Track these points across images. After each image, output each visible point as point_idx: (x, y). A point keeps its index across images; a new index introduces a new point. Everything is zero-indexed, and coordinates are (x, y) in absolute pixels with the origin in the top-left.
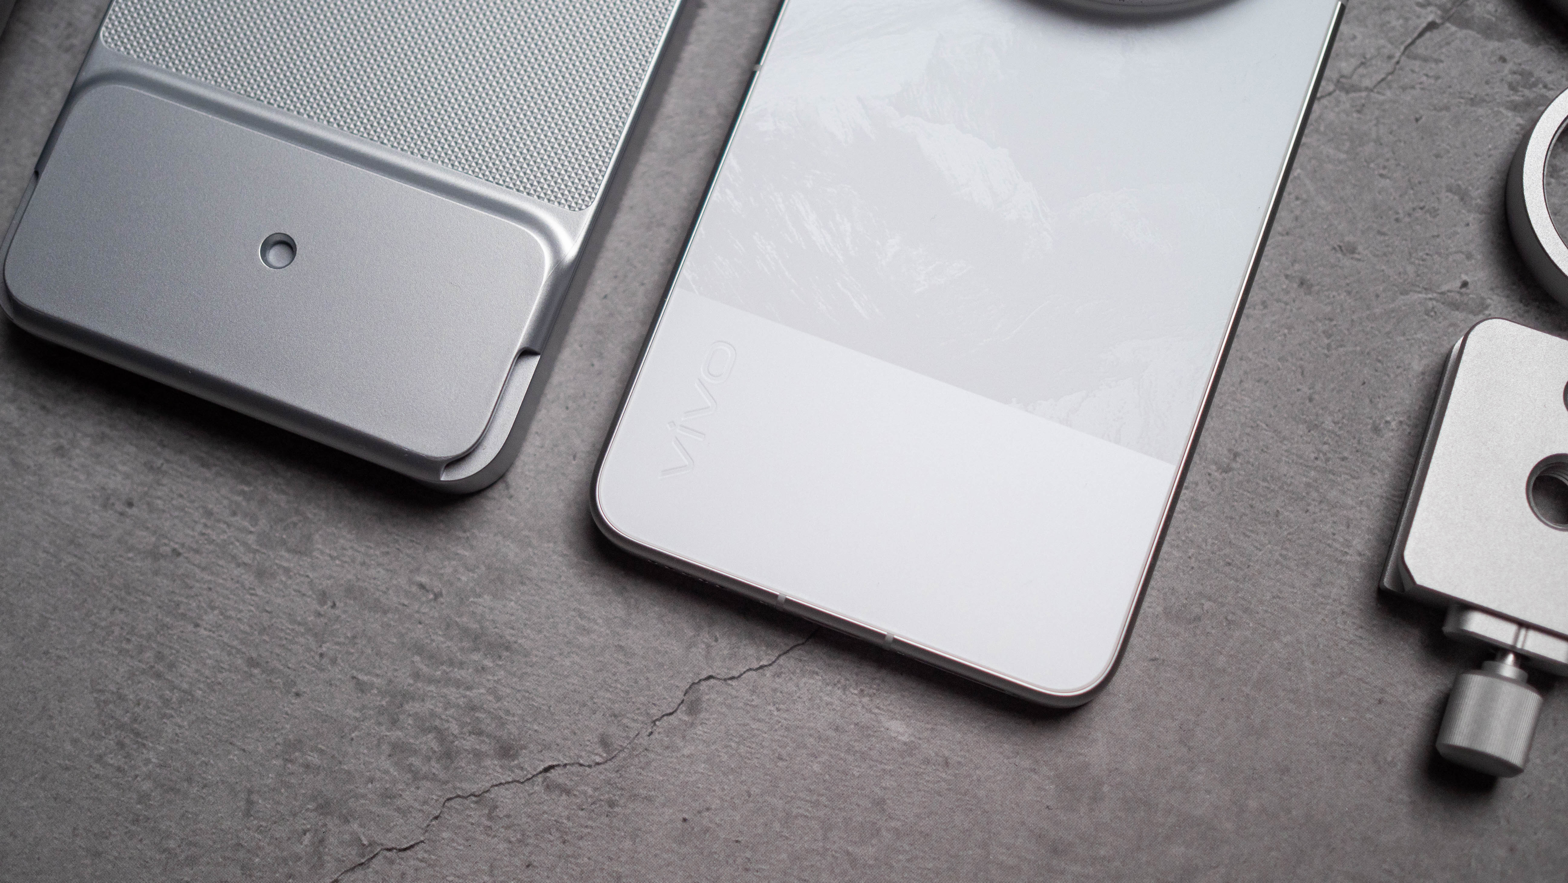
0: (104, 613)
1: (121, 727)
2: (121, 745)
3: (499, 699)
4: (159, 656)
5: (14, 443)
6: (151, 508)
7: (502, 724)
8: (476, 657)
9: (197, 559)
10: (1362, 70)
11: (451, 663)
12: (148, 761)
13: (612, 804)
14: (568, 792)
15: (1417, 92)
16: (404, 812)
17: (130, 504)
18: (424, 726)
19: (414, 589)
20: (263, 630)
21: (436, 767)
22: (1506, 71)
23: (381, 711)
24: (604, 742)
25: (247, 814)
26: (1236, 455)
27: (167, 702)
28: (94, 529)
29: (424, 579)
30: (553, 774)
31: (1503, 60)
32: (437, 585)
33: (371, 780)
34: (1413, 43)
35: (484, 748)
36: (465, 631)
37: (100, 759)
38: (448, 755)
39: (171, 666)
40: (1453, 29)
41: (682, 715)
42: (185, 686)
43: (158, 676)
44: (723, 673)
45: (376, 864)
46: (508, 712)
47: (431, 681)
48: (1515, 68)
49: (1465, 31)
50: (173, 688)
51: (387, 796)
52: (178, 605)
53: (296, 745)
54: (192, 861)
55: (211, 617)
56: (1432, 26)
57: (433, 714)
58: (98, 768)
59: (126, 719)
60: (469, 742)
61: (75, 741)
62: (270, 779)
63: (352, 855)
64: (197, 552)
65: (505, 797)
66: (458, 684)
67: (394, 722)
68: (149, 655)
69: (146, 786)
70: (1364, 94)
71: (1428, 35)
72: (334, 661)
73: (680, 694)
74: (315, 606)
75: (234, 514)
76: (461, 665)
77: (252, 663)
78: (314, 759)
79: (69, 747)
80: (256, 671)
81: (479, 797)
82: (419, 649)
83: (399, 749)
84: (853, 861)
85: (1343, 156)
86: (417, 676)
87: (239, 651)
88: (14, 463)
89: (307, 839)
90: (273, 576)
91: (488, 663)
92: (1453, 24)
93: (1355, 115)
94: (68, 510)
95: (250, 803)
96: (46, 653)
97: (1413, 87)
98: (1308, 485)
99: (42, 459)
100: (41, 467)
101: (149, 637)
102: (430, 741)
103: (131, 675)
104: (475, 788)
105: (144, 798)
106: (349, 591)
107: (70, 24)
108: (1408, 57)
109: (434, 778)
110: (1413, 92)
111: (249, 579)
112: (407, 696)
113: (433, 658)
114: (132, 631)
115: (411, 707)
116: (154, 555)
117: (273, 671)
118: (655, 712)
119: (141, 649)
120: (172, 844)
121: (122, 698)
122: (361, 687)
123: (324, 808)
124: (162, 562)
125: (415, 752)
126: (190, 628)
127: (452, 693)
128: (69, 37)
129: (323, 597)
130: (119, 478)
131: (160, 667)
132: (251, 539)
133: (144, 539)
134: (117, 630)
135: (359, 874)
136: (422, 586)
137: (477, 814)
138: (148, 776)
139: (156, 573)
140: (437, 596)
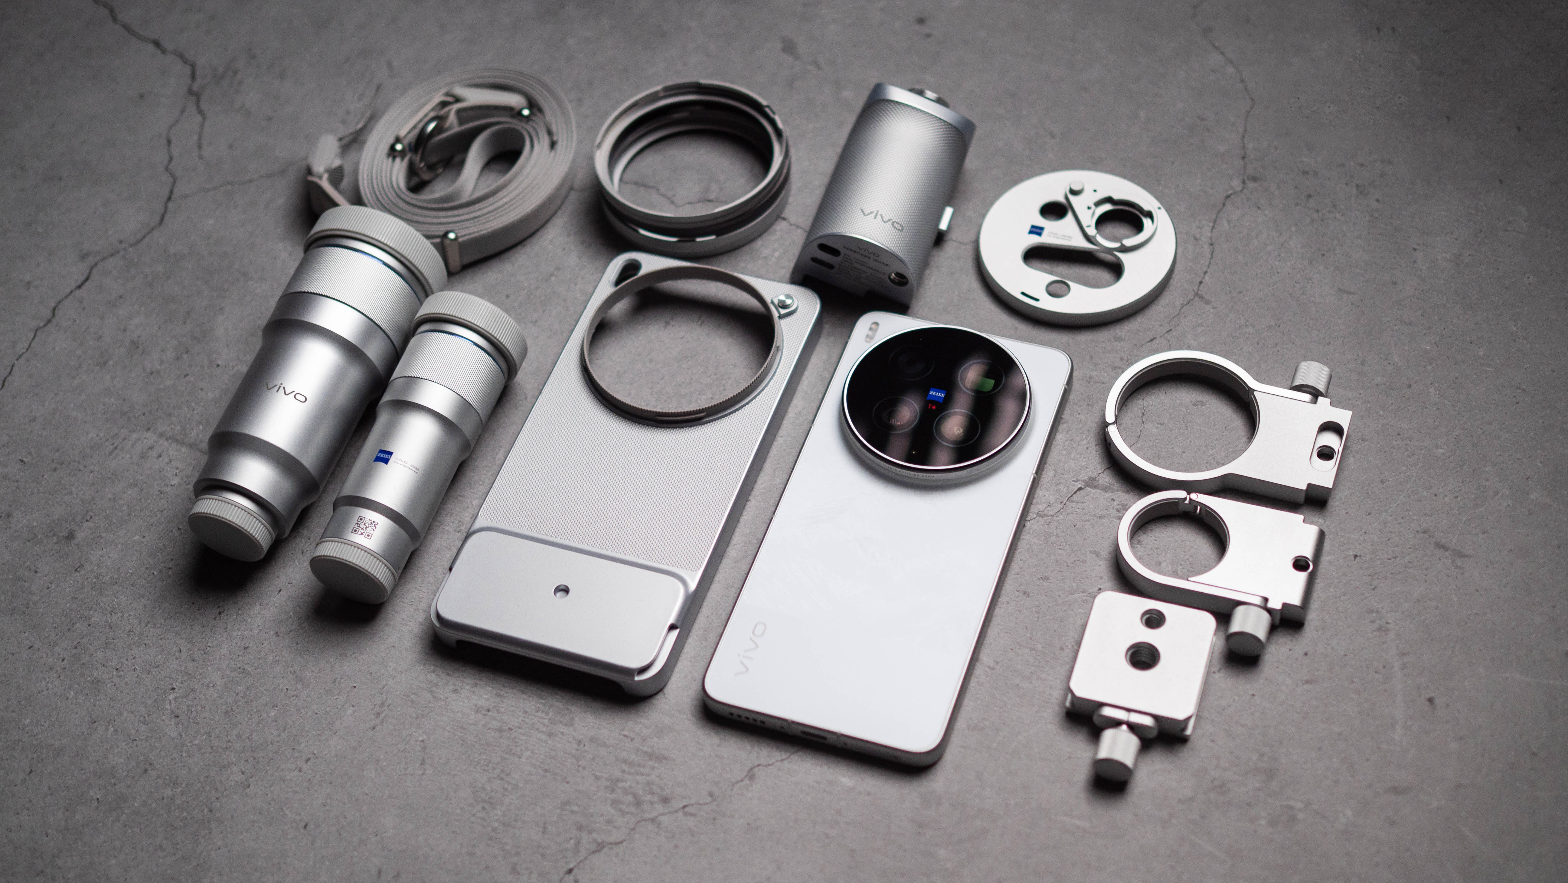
0: (477, 755)
1: (484, 801)
2: (484, 808)
3: (661, 779)
4: (503, 771)
5: (434, 689)
6: (498, 712)
7: (663, 789)
8: (651, 763)
9: (520, 731)
10: (1048, 508)
11: (639, 766)
12: (496, 815)
13: (714, 819)
14: (694, 815)
15: (1074, 515)
16: (617, 828)
17: (489, 711)
18: (626, 792)
19: (622, 737)
20: (551, 758)
21: (632, 809)
22: (1115, 505)
23: (607, 787)
24: (711, 794)
25: (544, 833)
26: (997, 663)
27: (505, 789)
28: (471, 722)
29: (626, 733)
30: (687, 809)
31: (1113, 500)
32: (632, 735)
33: (602, 815)
34: (1072, 496)
35: (655, 800)
36: (646, 753)
37: (474, 815)
38: (638, 803)
39: (508, 775)
40: (1090, 489)
41: (747, 781)
42: (514, 783)
43: (502, 779)
44: (765, 763)
45: (605, 850)
46: (665, 784)
47: (629, 773)
48: (1119, 503)
49: (1095, 490)
50: (509, 783)
51: (610, 822)
52: (511, 750)
53: (568, 803)
54: (517, 854)
55: (527, 754)
56: (1080, 489)
57: (631, 787)
58: (473, 819)
59: (487, 798)
60: (648, 798)
61: (462, 809)
62: (555, 818)
63: (593, 847)
64: (520, 728)
65: (665, 820)
66: (642, 774)
67: (613, 791)
68: (497, 771)
69: (496, 825)
70: (1050, 518)
71: (1078, 492)
72: (584, 768)
73: (745, 773)
74: (575, 746)
75: (538, 712)
76: (644, 766)
77: (546, 771)
78: (575, 808)
79: (459, 811)
80: (548, 774)
81: (653, 820)
82: (624, 761)
83: (615, 802)
84: (827, 836)
85: (1041, 542)
86: (623, 772)
87: (540, 767)
88: (434, 697)
89: (572, 842)
90: (556, 735)
91: (656, 765)
92: (1090, 487)
93: (1046, 526)
94: (460, 714)
95: (545, 828)
96: (449, 773)
97: (1072, 513)
98: (1032, 673)
99: (447, 695)
100: (447, 698)
101: (497, 764)
102: (630, 798)
103: (489, 779)
104: (651, 816)
105: (494, 830)
106: (592, 740)
107: (460, 521)
108: (1070, 502)
109: (632, 813)
110: (1072, 515)
111: (544, 737)
112: (619, 780)
113: (631, 764)
114: (489, 762)
115: (620, 785)
116: (500, 730)
117: (556, 774)
118: (734, 781)
119: (494, 769)
120: (508, 848)
121: (484, 789)
122: (597, 778)
123: (580, 828)
124: (504, 733)
125: (623, 803)
126: (517, 759)
127: (639, 778)
129: (579, 742)
130: (484, 701)
131: (503, 776)
132: (546, 721)
133: (496, 724)
134: (482, 762)
135: (597, 854)
136: (625, 736)
137: (651, 827)
138: (497, 820)
139: (501, 737)
140: (632, 739)
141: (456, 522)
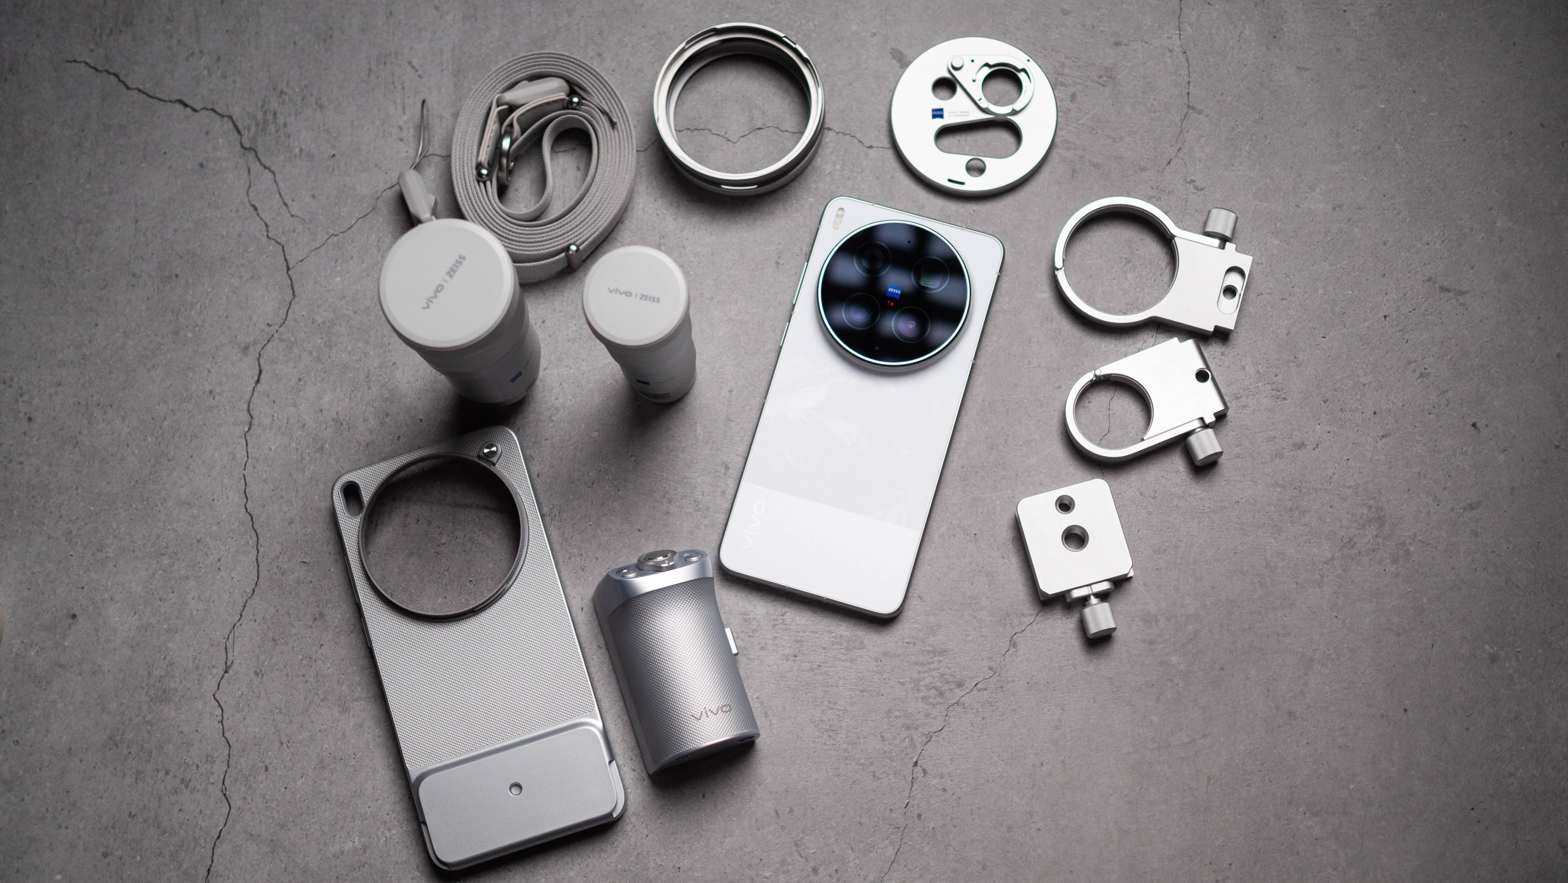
0: (804, 696)
1: (827, 730)
2: (830, 736)
3: (949, 669)
4: (829, 702)
5: (746, 652)
6: (804, 655)
7: (955, 677)
8: (936, 658)
9: (827, 665)
11: (929, 664)
12: (842, 738)
13: (1002, 687)
14: (985, 689)
16: (935, 718)
17: (796, 656)
18: (928, 688)
19: (906, 645)
20: (861, 679)
21: (939, 699)
23: (912, 689)
24: (991, 669)
25: (883, 741)
26: (1156, 491)
27: (839, 716)
28: (787, 670)
29: (907, 640)
30: (978, 686)
32: (913, 640)
33: (919, 712)
35: (952, 687)
36: (929, 652)
37: (825, 744)
38: (941, 694)
39: (835, 704)
41: (1012, 650)
42: (843, 708)
43: (832, 709)
44: (1019, 630)
45: (933, 739)
46: (955, 672)
47: (925, 672)
50: (839, 710)
51: (927, 715)
52: (828, 683)
53: (889, 711)
54: (871, 764)
55: (841, 682)
57: (930, 683)
58: (826, 747)
59: (828, 727)
60: (946, 687)
61: (813, 742)
62: (886, 727)
63: (924, 739)
64: (826, 662)
65: (966, 699)
66: (934, 670)
67: (918, 690)
68: (826, 703)
69: (845, 746)
72: (889, 679)
73: (1008, 643)
74: (875, 664)
75: (833, 645)
76: (932, 663)
77: (862, 691)
78: (897, 713)
79: (812, 745)
80: (864, 693)
81: (957, 703)
82: (916, 664)
83: (924, 699)
84: (1088, 673)
86: (919, 672)
87: (856, 689)
88: (749, 659)
89: (907, 740)
90: (856, 660)
91: (941, 659)
94: (775, 667)
95: (882, 737)
96: (790, 717)
98: (1183, 492)
99: (758, 654)
100: (758, 656)
101: (823, 697)
102: (933, 692)
103: (823, 712)
104: (955, 701)
105: (845, 750)
106: (884, 654)
107: (695, 501)
109: (940, 703)
111: (848, 664)
112: (919, 681)
113: (922, 664)
114: (816, 698)
115: (922, 683)
116: (812, 669)
117: (870, 691)
118: (1003, 652)
119: (822, 703)
120: (862, 761)
121: (822, 721)
122: (902, 684)
123: (908, 728)
124: (816, 671)
125: (930, 697)
126: (836, 688)
127: (934, 673)
128: (697, 506)
129: (876, 660)
130: (788, 649)
131: (831, 706)
132: (843, 651)
133: (806, 666)
134: (810, 699)
135: (929, 744)
136: (908, 643)
137: (959, 709)
138: (844, 742)
139: (815, 675)
140: (914, 644)
141: (693, 503)
